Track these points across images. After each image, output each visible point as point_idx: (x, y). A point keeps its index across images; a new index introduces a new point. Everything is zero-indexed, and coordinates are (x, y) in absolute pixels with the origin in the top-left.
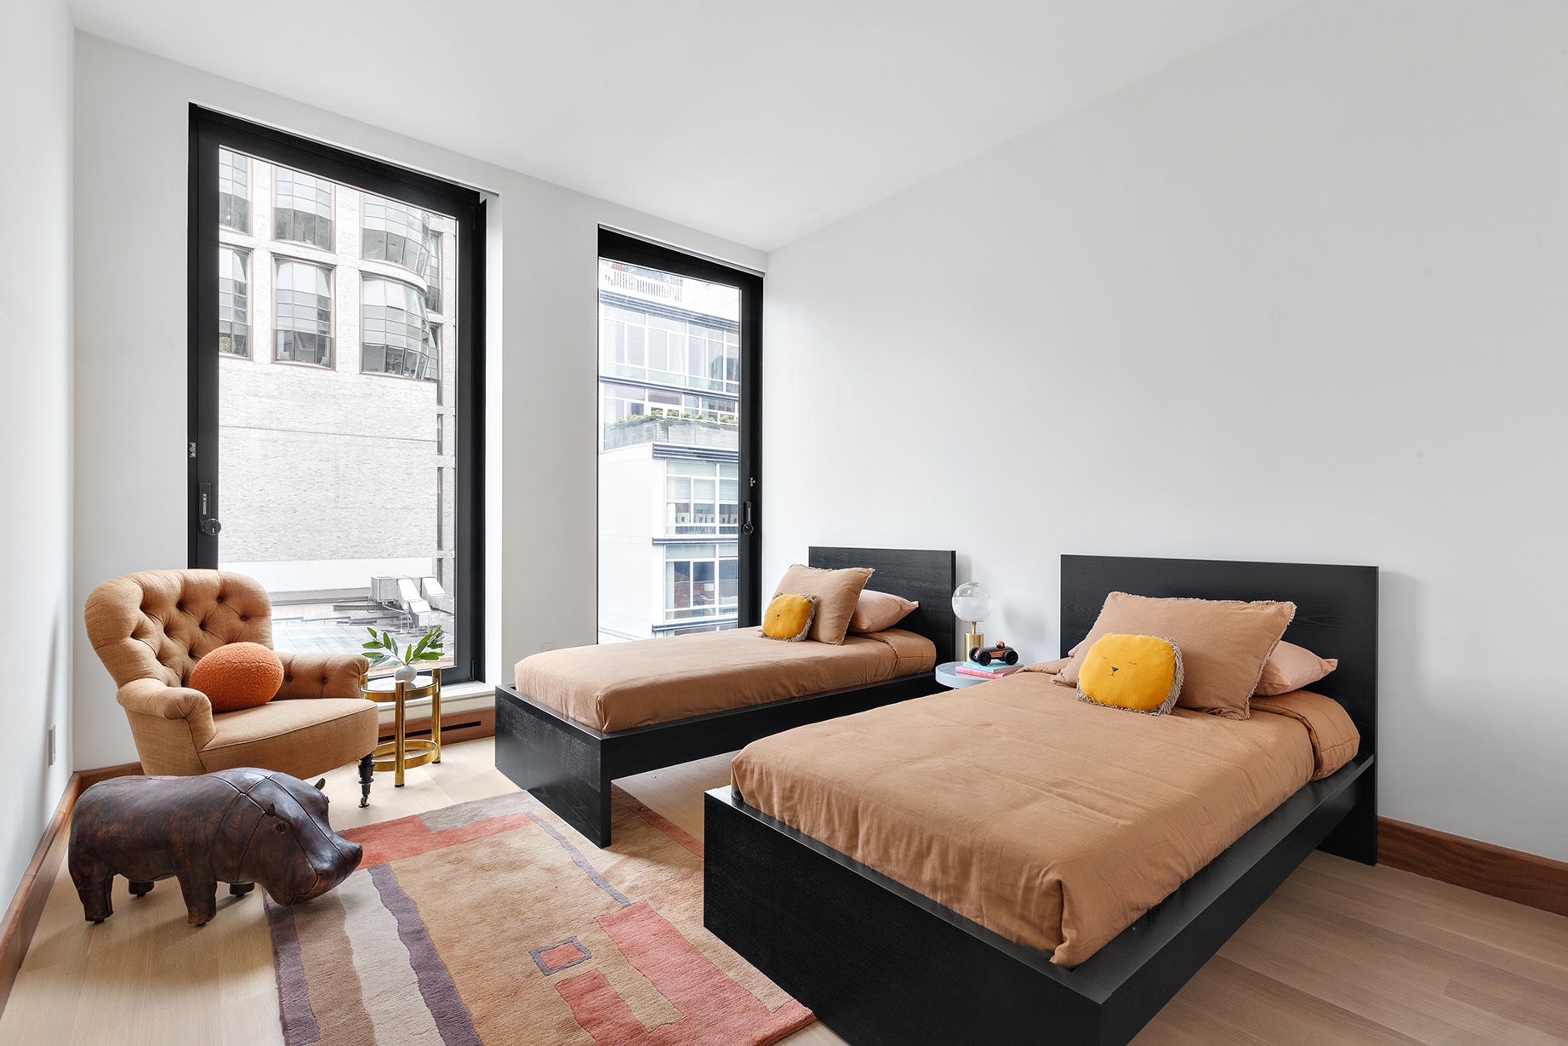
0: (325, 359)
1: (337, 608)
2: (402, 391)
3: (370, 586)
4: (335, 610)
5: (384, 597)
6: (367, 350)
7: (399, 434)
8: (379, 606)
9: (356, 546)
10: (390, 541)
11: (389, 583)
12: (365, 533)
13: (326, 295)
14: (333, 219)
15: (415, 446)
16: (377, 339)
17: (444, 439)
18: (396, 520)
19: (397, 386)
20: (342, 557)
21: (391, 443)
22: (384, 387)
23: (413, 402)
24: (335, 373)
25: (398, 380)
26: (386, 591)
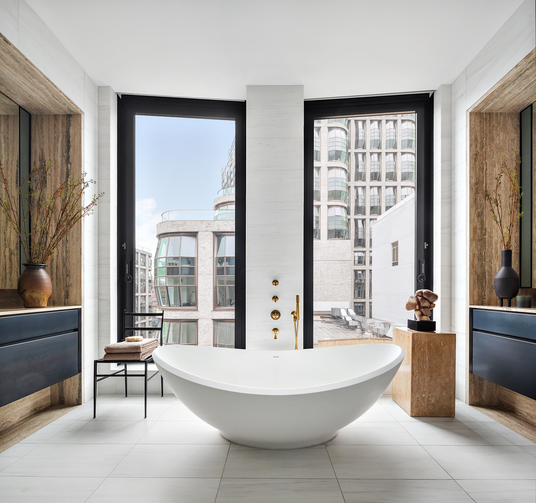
0: (317, 236)
1: (321, 317)
2: (340, 244)
3: (331, 310)
4: (321, 318)
5: (336, 314)
6: (329, 231)
7: (339, 259)
8: (334, 317)
9: (326, 297)
10: (337, 296)
11: (337, 310)
12: (329, 293)
13: (318, 215)
14: (320, 190)
15: (344, 262)
16: (332, 227)
17: (366, 260)
18: (338, 288)
19: (338, 242)
20: (322, 301)
21: (337, 262)
22: (334, 243)
23: (343, 247)
24: (320, 240)
25: (339, 240)
26: (336, 312)
